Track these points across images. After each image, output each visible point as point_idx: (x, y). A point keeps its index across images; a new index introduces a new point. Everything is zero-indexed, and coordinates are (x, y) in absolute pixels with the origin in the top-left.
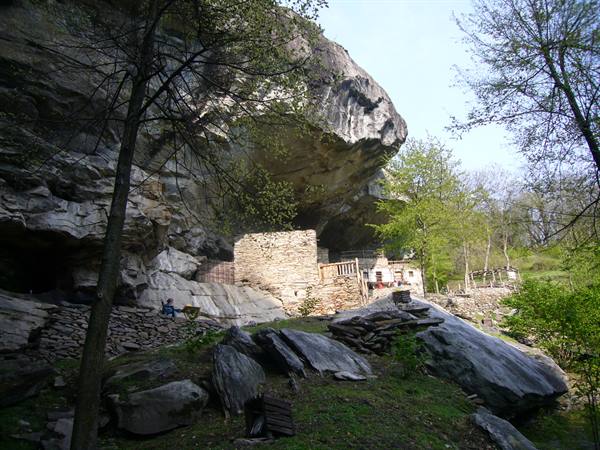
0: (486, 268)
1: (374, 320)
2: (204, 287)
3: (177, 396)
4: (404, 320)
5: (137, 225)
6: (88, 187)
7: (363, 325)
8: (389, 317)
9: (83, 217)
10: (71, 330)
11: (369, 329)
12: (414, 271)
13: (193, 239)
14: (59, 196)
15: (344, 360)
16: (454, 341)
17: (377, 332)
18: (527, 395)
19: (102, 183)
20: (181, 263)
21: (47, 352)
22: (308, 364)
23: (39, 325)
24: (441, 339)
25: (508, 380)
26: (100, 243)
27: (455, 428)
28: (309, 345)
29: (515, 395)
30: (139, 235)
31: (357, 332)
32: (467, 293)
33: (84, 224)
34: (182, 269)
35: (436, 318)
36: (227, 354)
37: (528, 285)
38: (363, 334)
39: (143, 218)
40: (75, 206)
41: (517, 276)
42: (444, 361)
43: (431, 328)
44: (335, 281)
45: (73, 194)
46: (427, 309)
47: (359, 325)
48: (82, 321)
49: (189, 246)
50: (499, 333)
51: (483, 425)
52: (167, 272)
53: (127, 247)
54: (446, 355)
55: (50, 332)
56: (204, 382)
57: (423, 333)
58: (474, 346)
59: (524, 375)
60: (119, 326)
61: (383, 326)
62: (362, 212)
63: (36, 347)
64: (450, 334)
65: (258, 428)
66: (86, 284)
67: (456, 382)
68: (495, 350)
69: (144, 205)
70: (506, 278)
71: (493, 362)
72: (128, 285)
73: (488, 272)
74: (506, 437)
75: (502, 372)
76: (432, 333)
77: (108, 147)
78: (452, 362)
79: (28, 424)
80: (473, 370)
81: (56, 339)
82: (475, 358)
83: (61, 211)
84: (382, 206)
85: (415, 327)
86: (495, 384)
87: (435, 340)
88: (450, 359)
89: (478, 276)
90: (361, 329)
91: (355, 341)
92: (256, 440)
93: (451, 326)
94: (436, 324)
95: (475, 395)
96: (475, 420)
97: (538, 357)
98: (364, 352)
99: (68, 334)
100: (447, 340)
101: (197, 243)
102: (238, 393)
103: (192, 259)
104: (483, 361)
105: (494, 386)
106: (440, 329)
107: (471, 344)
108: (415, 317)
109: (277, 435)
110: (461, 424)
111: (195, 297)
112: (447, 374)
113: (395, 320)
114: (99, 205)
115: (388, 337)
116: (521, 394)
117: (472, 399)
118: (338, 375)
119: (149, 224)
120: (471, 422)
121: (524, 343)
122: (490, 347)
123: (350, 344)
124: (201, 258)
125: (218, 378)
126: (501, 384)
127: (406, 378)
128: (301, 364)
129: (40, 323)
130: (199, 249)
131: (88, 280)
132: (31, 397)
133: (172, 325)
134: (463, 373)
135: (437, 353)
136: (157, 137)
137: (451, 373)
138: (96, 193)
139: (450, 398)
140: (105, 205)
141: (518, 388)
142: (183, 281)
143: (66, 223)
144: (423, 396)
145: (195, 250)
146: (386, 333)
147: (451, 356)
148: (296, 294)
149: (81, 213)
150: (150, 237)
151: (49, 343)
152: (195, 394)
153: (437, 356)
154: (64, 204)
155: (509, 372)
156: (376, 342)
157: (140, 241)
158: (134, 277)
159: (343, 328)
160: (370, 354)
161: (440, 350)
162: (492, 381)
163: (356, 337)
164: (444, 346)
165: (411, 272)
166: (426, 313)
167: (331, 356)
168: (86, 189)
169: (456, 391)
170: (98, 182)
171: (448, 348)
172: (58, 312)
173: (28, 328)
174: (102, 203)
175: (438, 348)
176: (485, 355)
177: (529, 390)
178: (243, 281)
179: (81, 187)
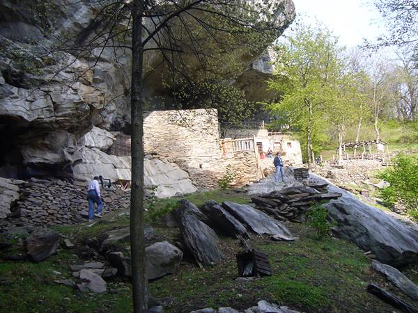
0: (357, 141)
1: (287, 194)
2: (123, 161)
3: (164, 253)
4: (311, 194)
5: (77, 109)
6: (33, 75)
7: (279, 198)
8: (299, 191)
9: (32, 102)
10: (41, 202)
11: (284, 201)
12: (292, 142)
13: (108, 115)
14: (10, 84)
15: (272, 226)
16: (352, 212)
17: (290, 204)
18: (405, 252)
19: (45, 71)
20: (101, 139)
21: (27, 219)
22: (249, 228)
23: (16, 198)
24: (342, 210)
25: (392, 241)
26: (47, 125)
27: (363, 273)
28: (247, 215)
29: (397, 252)
30: (78, 117)
31: (275, 204)
32: (340, 165)
33: (33, 108)
34: (102, 144)
35: (336, 193)
36: (192, 222)
37: (402, 164)
38: (279, 205)
39: (82, 103)
40: (23, 91)
41: (386, 149)
42: (345, 226)
43: (332, 201)
44: (236, 156)
45: (22, 81)
46: (326, 185)
47: (276, 198)
48: (48, 194)
49: (104, 122)
50: (375, 203)
51: (382, 271)
52: (90, 147)
53: (67, 128)
54: (346, 222)
55: (26, 203)
56: (178, 243)
57: (327, 204)
58: (366, 215)
59: (402, 238)
60: (75, 198)
61: (295, 199)
62: (245, 85)
63: (18, 216)
64: (348, 206)
65: (249, 270)
66: (35, 161)
67: (354, 242)
68: (380, 218)
69: (82, 92)
70: (375, 149)
71: (381, 228)
72: (69, 161)
73: (360, 144)
74: (397, 278)
75: (387, 235)
76: (334, 205)
77: (45, 36)
78: (352, 228)
79: (60, 273)
80: (367, 234)
81: (31, 209)
82: (368, 225)
83: (14, 98)
84: (272, 85)
85: (319, 199)
86: (383, 244)
87: (337, 210)
88: (350, 225)
89: (350, 147)
90: (279, 201)
91: (274, 210)
92: (250, 278)
93: (346, 199)
94: (336, 198)
95: (369, 252)
96: (376, 267)
97: (408, 224)
98: (281, 220)
99: (39, 205)
100: (347, 211)
101: (110, 119)
102: (206, 250)
103: (109, 134)
104: (374, 227)
105: (382, 246)
106: (340, 202)
107: (363, 214)
108: (318, 192)
109: (263, 275)
110: (367, 270)
111: (117, 170)
112: (347, 236)
113: (304, 194)
114: (45, 91)
115: (298, 207)
116: (401, 252)
117: (367, 254)
118: (275, 237)
119: (87, 108)
120: (373, 269)
121: (394, 211)
122: (376, 216)
123: (270, 213)
124: (116, 133)
125: (190, 240)
126: (387, 244)
127: (319, 239)
128: (245, 229)
129: (16, 197)
130: (112, 125)
131: (35, 157)
132: (53, 255)
133: (114, 196)
134: (359, 236)
135: (339, 221)
136: (86, 26)
137: (350, 235)
138: (40, 80)
139: (353, 253)
140: (49, 91)
141: (399, 247)
142: (104, 155)
143: (20, 108)
144: (335, 252)
145: (108, 126)
146: (297, 204)
147: (351, 223)
148: (201, 167)
149: (29, 99)
150: (87, 119)
151: (28, 213)
152: (176, 251)
153: (340, 223)
154: (15, 90)
155: (393, 236)
156: (290, 212)
157: (78, 123)
158: (72, 153)
159: (264, 200)
160: (285, 221)
161: (342, 219)
162: (381, 242)
163: (274, 207)
164: (344, 215)
165: (290, 143)
166: (326, 188)
167: (263, 223)
168: (32, 77)
169: (356, 249)
170: (42, 70)
171: (348, 217)
172: (30, 187)
173: (9, 200)
174: (47, 89)
175: (340, 216)
176: (375, 223)
177: (407, 249)
178: (152, 154)
179: (28, 75)
